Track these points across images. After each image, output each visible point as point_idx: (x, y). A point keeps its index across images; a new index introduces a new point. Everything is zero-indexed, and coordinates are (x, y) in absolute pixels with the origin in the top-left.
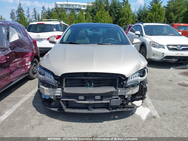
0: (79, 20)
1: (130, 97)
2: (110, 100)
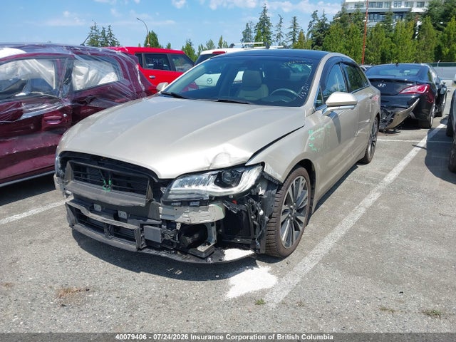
0: (395, 42)
1: (213, 233)
2: (142, 226)
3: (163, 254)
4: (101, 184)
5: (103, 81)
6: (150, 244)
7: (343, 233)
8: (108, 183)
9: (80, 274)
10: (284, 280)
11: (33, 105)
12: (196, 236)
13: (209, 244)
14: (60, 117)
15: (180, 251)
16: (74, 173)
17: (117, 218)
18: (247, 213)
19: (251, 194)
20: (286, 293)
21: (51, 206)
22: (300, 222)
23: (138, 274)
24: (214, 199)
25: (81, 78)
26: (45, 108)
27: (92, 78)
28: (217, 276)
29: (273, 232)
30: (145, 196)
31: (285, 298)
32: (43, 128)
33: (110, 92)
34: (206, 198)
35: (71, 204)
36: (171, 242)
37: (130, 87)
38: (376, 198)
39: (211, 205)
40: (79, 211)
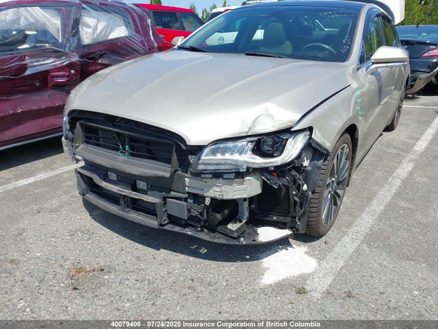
1: (245, 209)
2: (165, 199)
3: (189, 232)
4: (117, 150)
5: (113, 36)
6: (173, 220)
7: (382, 208)
8: (124, 149)
9: (93, 250)
10: (324, 263)
11: (37, 59)
12: (226, 212)
13: (241, 221)
14: (68, 74)
15: (207, 228)
16: (85, 136)
17: (134, 188)
18: (287, 188)
19: (294, 166)
20: (329, 280)
21: (59, 171)
22: (339, 196)
23: (158, 252)
24: (251, 171)
25: (90, 30)
26: (50, 63)
27: (101, 32)
28: (248, 257)
29: (315, 210)
30: (170, 166)
31: (330, 286)
32: (50, 85)
33: (120, 48)
34: (243, 170)
35: (82, 171)
36: (198, 218)
37: (142, 42)
38: (410, 169)
39: (247, 178)
40: (91, 179)
